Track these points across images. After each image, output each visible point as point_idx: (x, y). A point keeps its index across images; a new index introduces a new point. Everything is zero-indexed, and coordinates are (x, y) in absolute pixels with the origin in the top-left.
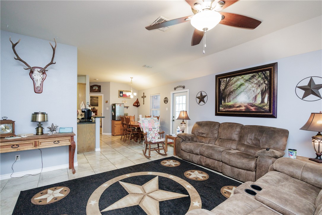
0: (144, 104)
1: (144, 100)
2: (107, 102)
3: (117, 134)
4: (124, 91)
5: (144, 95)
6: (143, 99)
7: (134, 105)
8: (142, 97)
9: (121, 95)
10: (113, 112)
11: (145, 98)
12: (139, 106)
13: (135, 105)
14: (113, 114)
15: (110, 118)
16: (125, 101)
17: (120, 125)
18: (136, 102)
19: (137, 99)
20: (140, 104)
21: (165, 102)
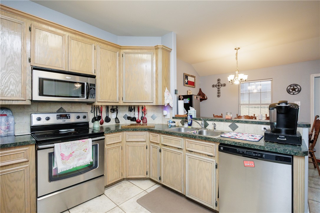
0: (219, 96)
1: (219, 91)
4: (189, 75)
5: (219, 83)
6: (216, 89)
8: (214, 86)
9: (186, 81)
11: (222, 89)
12: (206, 99)
16: (190, 91)
19: (200, 89)
20: (207, 97)
21: (292, 91)
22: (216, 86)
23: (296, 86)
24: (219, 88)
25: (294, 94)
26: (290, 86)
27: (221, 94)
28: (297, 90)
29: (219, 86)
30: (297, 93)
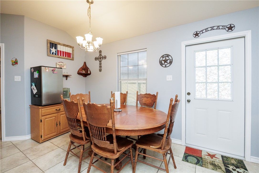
0: (100, 70)
1: (100, 64)
2: (16, 63)
3: (46, 137)
4: (60, 44)
5: (100, 55)
6: (98, 62)
7: (79, 73)
8: (96, 59)
9: (53, 50)
10: (34, 86)
11: (103, 61)
12: (90, 74)
13: (81, 72)
14: (35, 91)
15: (27, 100)
16: (62, 64)
17: (55, 115)
18: (82, 68)
19: (85, 63)
20: (90, 72)
21: (164, 63)
22: (98, 59)
23: (167, 56)
24: (100, 61)
25: (166, 67)
26: (163, 57)
27: (103, 68)
28: (168, 61)
29: (100, 58)
30: (169, 65)
